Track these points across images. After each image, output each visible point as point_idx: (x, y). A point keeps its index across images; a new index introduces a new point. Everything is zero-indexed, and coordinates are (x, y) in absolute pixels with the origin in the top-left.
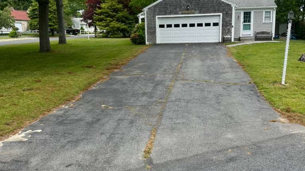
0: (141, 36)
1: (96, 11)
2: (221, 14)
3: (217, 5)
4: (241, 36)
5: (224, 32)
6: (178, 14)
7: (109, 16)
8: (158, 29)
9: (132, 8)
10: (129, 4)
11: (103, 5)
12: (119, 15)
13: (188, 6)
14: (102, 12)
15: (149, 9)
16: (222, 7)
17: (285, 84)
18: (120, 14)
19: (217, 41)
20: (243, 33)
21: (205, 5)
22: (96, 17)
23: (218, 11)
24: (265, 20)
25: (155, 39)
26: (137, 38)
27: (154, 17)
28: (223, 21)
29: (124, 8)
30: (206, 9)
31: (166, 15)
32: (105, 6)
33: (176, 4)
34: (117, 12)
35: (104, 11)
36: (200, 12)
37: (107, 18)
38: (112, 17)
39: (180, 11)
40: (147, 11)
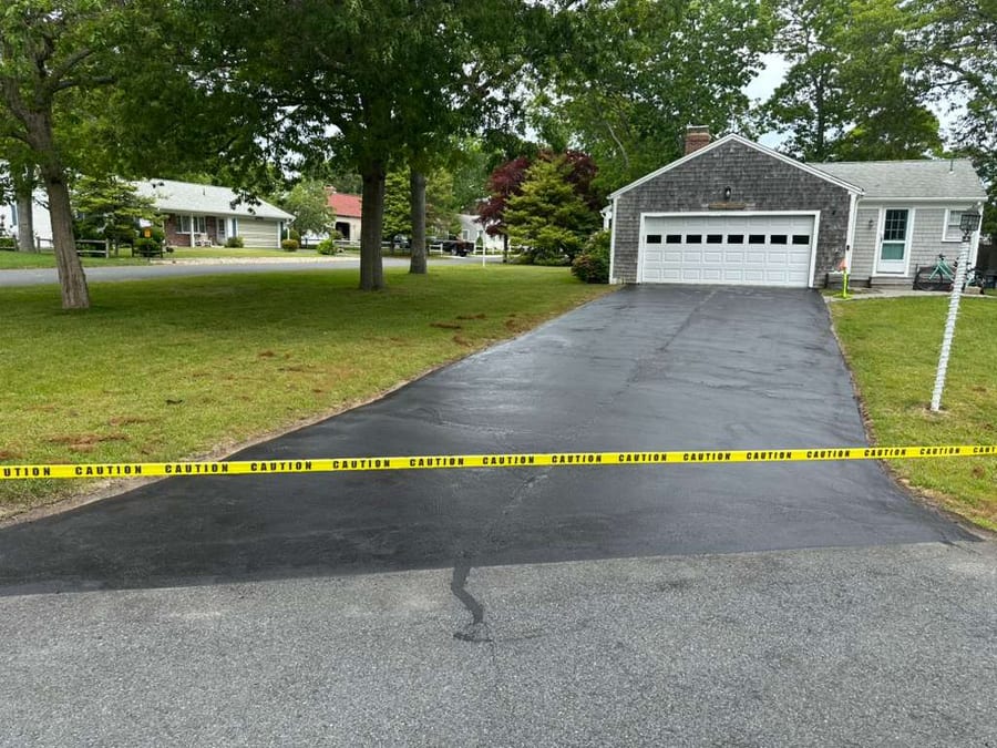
0: (599, 261)
1: (509, 199)
2: (817, 213)
3: (808, 189)
4: (874, 275)
5: (823, 261)
6: (700, 209)
7: (538, 212)
8: (643, 246)
9: (598, 192)
10: (591, 183)
11: (525, 187)
12: (561, 209)
13: (726, 190)
14: (523, 203)
15: (624, 194)
16: (822, 194)
17: (941, 412)
18: (566, 209)
19: (802, 284)
20: (880, 267)
21: (775, 187)
22: (508, 213)
23: (810, 203)
24: (947, 235)
25: (634, 272)
26: (588, 265)
27: (636, 217)
28: (820, 231)
29: (576, 193)
30: (776, 197)
31: (667, 210)
32: (531, 189)
33: (696, 183)
34: (557, 203)
35: (527, 199)
36: (759, 207)
37: (534, 218)
38: (546, 214)
39: (705, 201)
40: (619, 200)
